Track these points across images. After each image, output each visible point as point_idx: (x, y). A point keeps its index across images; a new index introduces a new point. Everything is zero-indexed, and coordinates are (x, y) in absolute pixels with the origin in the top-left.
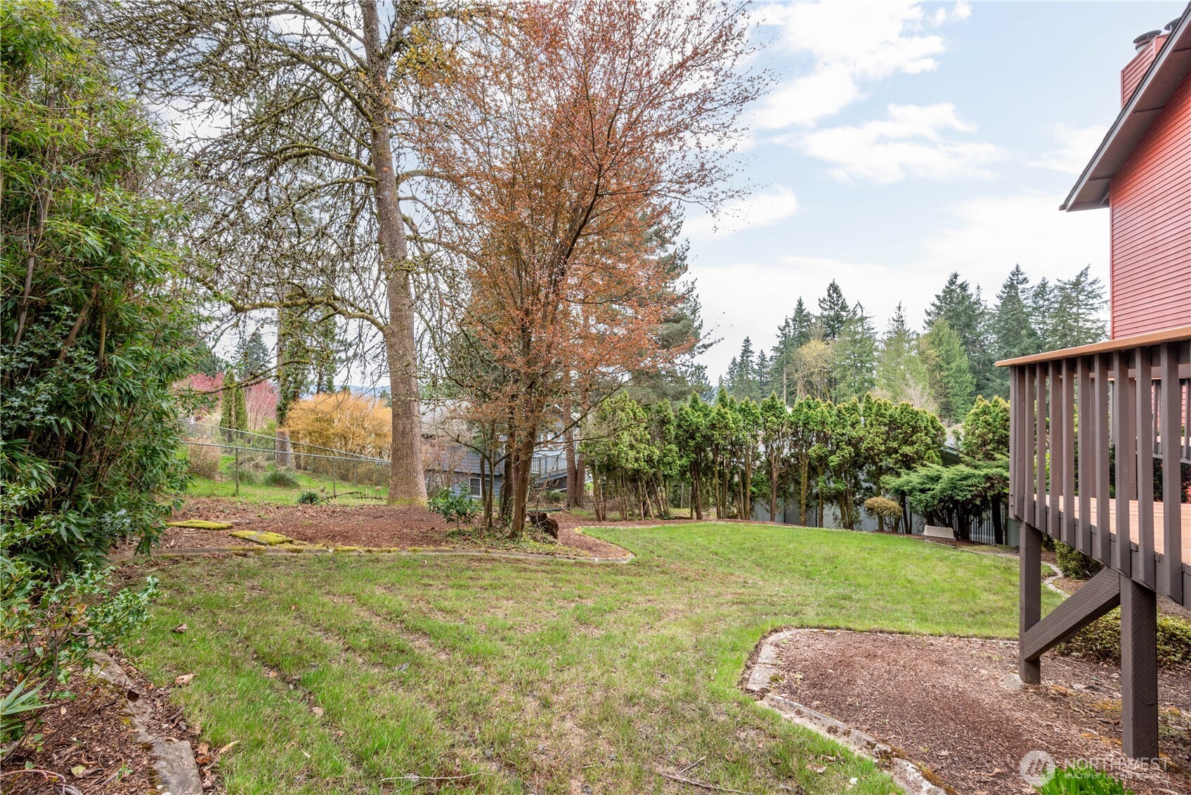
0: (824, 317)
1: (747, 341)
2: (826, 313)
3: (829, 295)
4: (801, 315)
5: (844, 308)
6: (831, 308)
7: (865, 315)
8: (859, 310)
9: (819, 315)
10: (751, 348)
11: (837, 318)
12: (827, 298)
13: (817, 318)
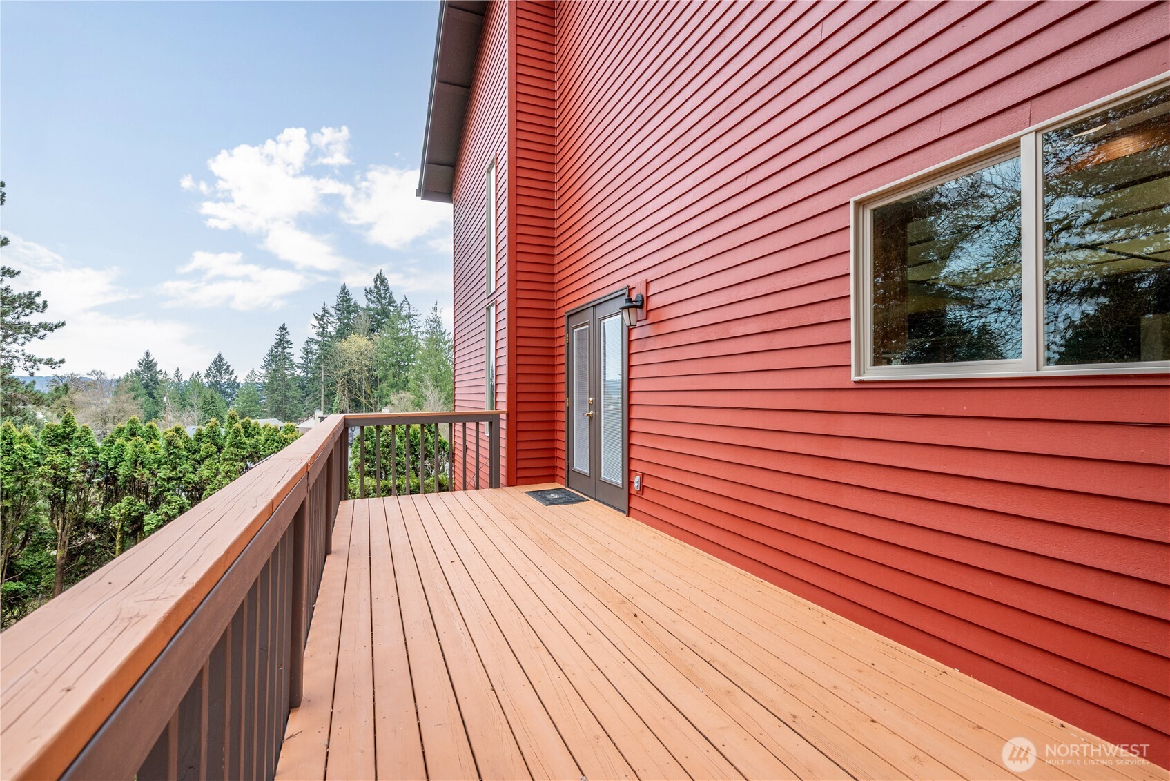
0: (370, 310)
1: (283, 328)
2: (372, 305)
3: (376, 287)
4: (345, 303)
5: (391, 302)
6: (378, 301)
7: (412, 312)
8: (406, 307)
9: (365, 306)
10: (288, 338)
11: (385, 313)
12: (373, 289)
13: (363, 309)
